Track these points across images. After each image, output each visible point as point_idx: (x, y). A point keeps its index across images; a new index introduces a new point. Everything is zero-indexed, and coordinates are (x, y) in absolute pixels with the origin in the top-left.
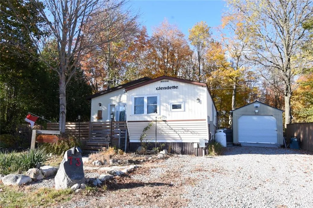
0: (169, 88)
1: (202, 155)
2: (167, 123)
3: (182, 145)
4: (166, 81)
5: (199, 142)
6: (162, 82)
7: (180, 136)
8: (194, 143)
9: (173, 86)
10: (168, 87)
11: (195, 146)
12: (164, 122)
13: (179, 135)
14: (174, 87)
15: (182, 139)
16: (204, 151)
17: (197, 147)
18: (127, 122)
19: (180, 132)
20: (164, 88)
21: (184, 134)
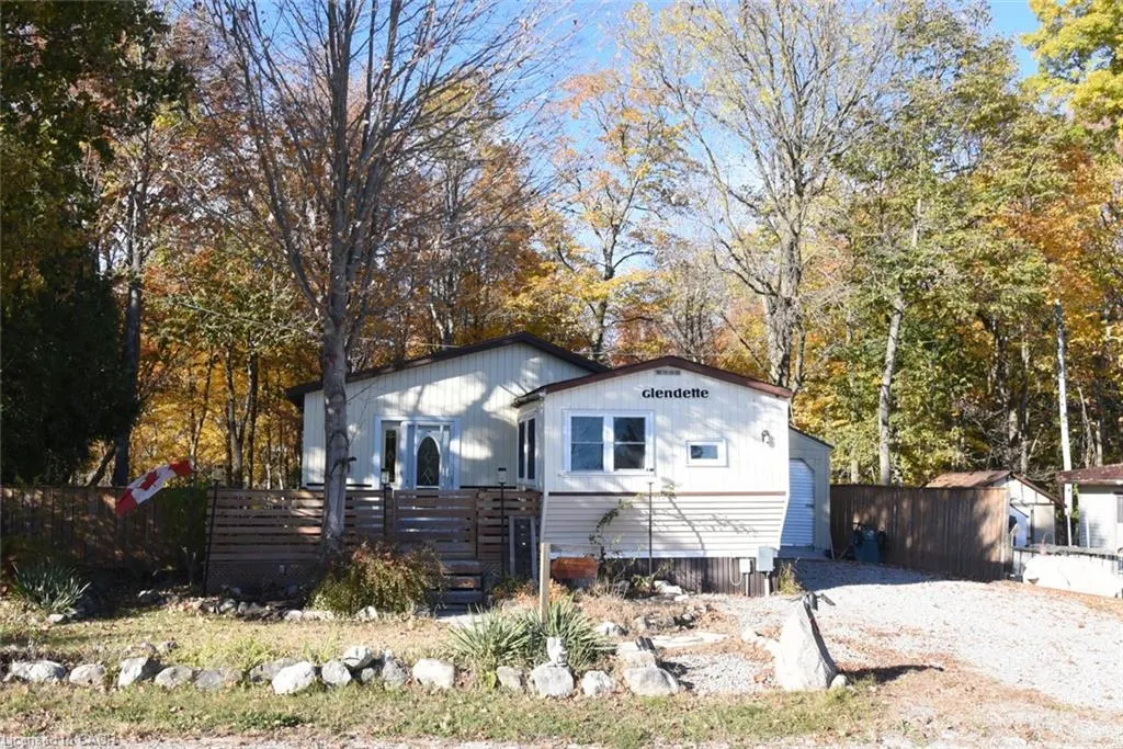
0: (680, 394)
1: (761, 592)
2: (674, 500)
3: (702, 564)
4: (672, 373)
5: (755, 554)
6: (659, 373)
7: (700, 538)
8: (738, 559)
9: (693, 391)
10: (680, 390)
11: (745, 567)
12: (667, 499)
13: (698, 536)
14: (696, 393)
15: (706, 547)
16: (767, 582)
17: (749, 571)
18: (546, 494)
19: (702, 528)
20: (666, 392)
21: (714, 534)
